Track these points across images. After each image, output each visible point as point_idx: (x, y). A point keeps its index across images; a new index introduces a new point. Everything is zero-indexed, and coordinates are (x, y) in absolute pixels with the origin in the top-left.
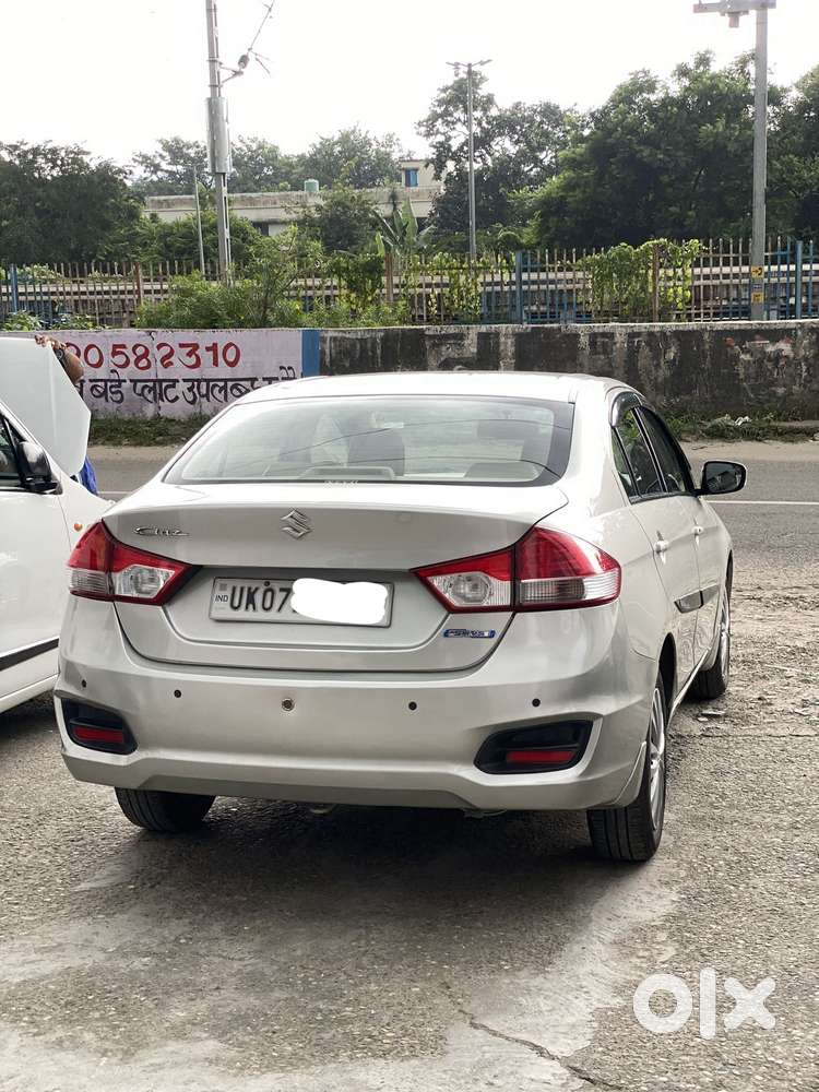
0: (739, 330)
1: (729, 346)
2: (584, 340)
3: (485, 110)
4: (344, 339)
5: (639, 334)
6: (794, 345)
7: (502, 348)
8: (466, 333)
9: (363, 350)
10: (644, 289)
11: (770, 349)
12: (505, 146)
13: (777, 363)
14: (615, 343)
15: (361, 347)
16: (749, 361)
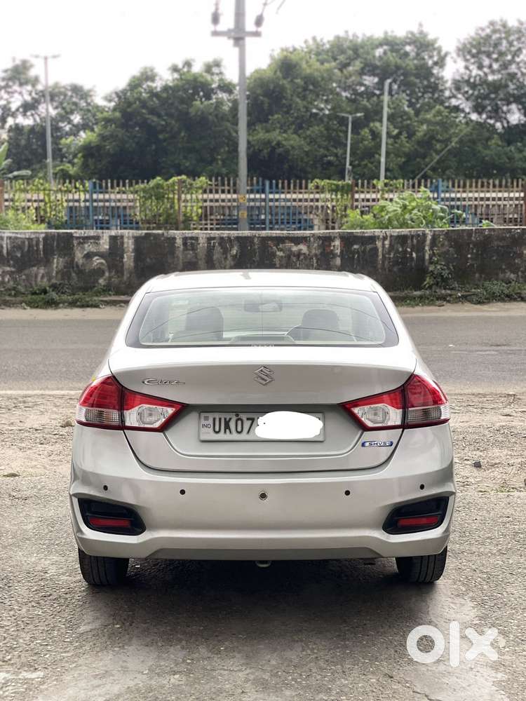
0: (276, 237)
1: (270, 247)
2: (179, 242)
3: (33, 86)
4: (16, 238)
5: (214, 238)
6: (308, 247)
7: (125, 245)
8: (101, 235)
9: (30, 246)
10: (172, 207)
11: (295, 249)
12: (48, 110)
13: (299, 258)
14: (199, 244)
15: (29, 243)
16: (282, 257)
